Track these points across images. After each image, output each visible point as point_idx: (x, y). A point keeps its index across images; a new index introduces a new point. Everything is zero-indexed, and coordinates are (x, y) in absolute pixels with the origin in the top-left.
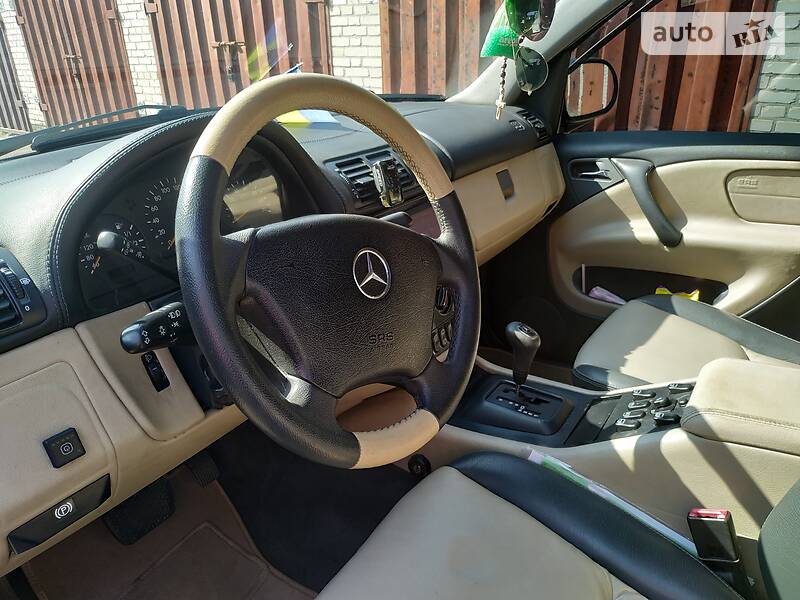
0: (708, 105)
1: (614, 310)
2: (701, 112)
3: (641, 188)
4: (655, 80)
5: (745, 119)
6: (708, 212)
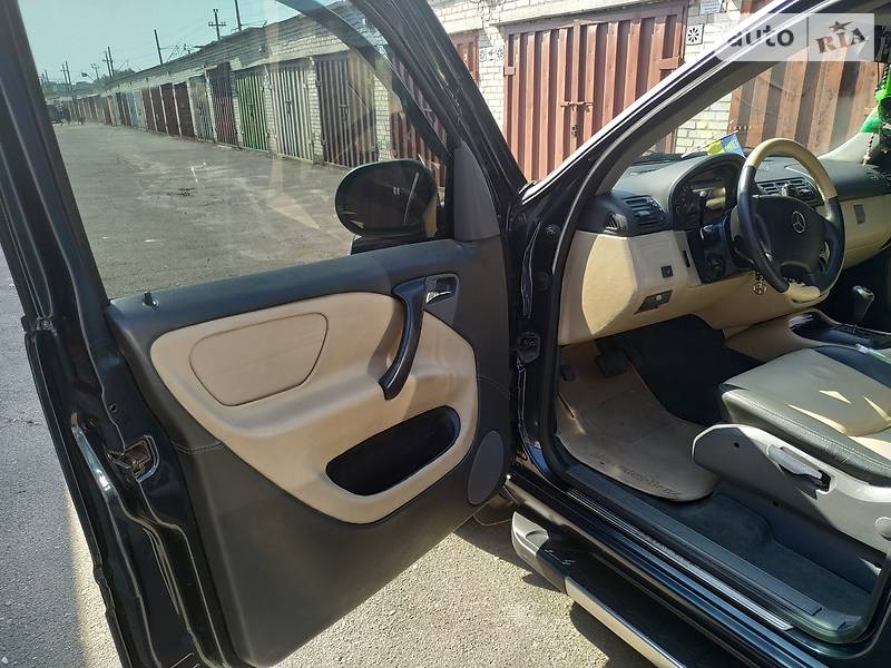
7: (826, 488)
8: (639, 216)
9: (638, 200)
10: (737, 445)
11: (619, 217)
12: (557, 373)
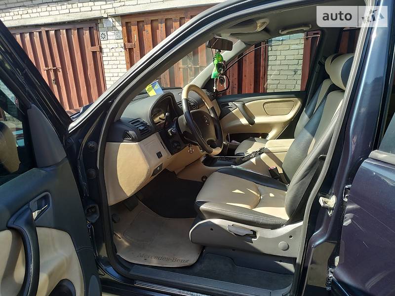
0: (253, 86)
1: (238, 146)
2: (251, 88)
3: (242, 109)
4: (234, 78)
5: (265, 89)
6: (261, 114)
7: (255, 237)
8: (140, 130)
9: (136, 122)
10: (212, 229)
11: (131, 132)
12: (111, 221)
